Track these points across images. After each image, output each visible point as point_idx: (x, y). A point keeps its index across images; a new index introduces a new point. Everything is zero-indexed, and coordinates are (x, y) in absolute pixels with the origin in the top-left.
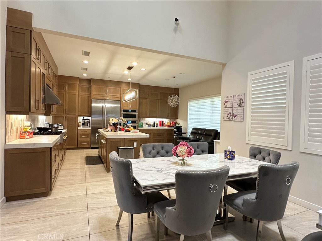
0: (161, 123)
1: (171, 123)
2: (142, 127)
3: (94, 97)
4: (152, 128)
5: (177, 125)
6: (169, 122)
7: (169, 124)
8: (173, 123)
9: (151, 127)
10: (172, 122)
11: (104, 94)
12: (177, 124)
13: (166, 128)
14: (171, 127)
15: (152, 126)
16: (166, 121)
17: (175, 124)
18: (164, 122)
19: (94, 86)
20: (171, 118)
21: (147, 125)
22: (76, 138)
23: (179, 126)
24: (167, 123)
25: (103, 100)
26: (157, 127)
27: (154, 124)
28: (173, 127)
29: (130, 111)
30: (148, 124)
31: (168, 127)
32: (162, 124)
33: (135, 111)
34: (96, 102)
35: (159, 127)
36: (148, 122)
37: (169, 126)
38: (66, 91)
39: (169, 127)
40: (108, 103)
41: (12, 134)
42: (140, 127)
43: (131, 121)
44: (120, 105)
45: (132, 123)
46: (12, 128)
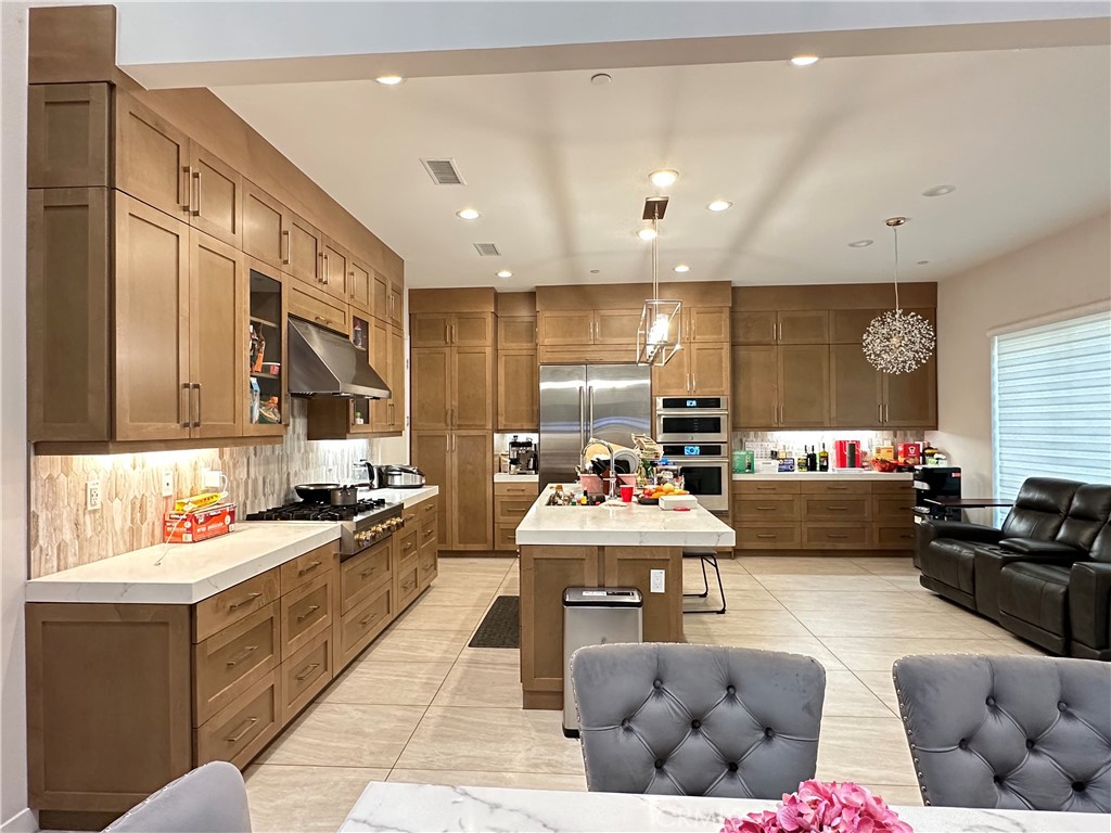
0: (847, 453)
1: (901, 449)
2: (753, 472)
3: (549, 355)
4: (800, 475)
5: (931, 464)
6: (888, 444)
7: (889, 457)
8: (912, 452)
9: (797, 471)
10: (906, 447)
11: (584, 340)
12: (932, 455)
13: (875, 474)
14: (900, 469)
15: (800, 465)
16: (873, 442)
17: (923, 455)
18: (864, 447)
19: (547, 314)
20: (899, 428)
21: (776, 463)
22: (490, 514)
23: (943, 465)
24: (878, 451)
25: (582, 364)
26: (824, 468)
27: (812, 457)
28: (911, 469)
29: (694, 403)
30: (781, 455)
31: (883, 470)
32: (850, 454)
33: (716, 403)
34: (554, 377)
35: (834, 472)
36: (779, 449)
37: (887, 467)
38: (452, 342)
39: (890, 470)
40: (603, 376)
41: (89, 533)
42: (740, 472)
43: (697, 448)
44: (648, 382)
45: (701, 454)
46: (90, 508)
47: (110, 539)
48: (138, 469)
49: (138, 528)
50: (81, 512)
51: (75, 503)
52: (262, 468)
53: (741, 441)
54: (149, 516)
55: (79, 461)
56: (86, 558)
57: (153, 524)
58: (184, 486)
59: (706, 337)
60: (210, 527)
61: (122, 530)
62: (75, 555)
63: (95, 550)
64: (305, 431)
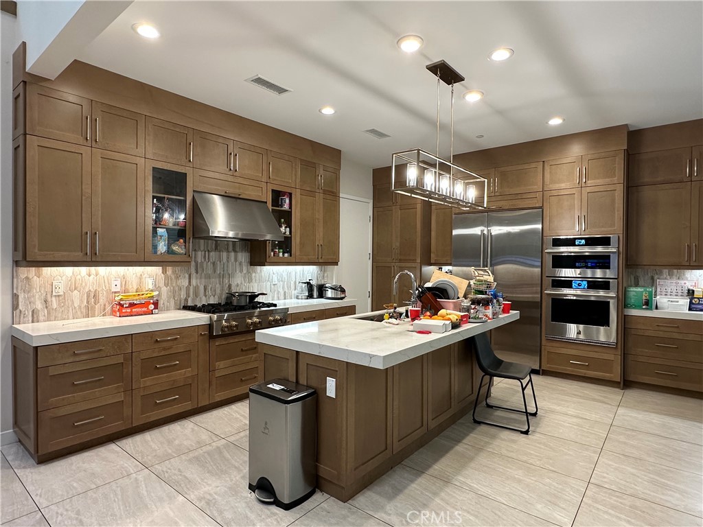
2: (651, 308)
21: (685, 302)
29: (583, 242)
33: (605, 241)
38: (396, 202)
40: (501, 222)
41: (55, 306)
42: (636, 307)
43: (585, 283)
44: (539, 226)
45: (589, 288)
46: (54, 294)
47: (71, 310)
48: (92, 276)
49: (92, 307)
50: (49, 296)
51: (45, 291)
52: (203, 280)
53: (652, 278)
54: (101, 301)
55: (47, 271)
56: (53, 318)
57: (105, 305)
58: (131, 287)
59: (598, 181)
60: (134, 310)
61: (80, 307)
62: (44, 316)
63: (60, 315)
64: (248, 260)
